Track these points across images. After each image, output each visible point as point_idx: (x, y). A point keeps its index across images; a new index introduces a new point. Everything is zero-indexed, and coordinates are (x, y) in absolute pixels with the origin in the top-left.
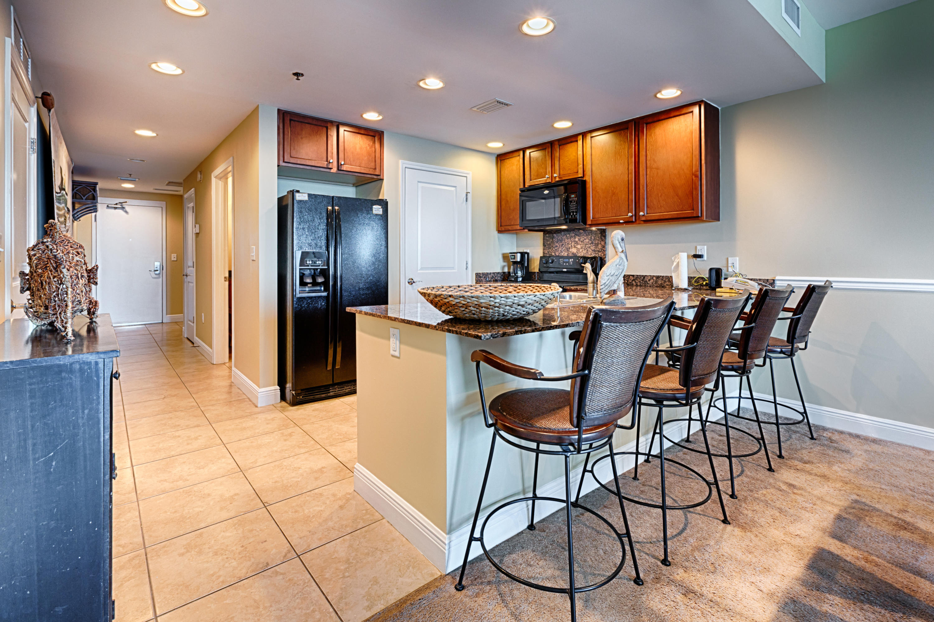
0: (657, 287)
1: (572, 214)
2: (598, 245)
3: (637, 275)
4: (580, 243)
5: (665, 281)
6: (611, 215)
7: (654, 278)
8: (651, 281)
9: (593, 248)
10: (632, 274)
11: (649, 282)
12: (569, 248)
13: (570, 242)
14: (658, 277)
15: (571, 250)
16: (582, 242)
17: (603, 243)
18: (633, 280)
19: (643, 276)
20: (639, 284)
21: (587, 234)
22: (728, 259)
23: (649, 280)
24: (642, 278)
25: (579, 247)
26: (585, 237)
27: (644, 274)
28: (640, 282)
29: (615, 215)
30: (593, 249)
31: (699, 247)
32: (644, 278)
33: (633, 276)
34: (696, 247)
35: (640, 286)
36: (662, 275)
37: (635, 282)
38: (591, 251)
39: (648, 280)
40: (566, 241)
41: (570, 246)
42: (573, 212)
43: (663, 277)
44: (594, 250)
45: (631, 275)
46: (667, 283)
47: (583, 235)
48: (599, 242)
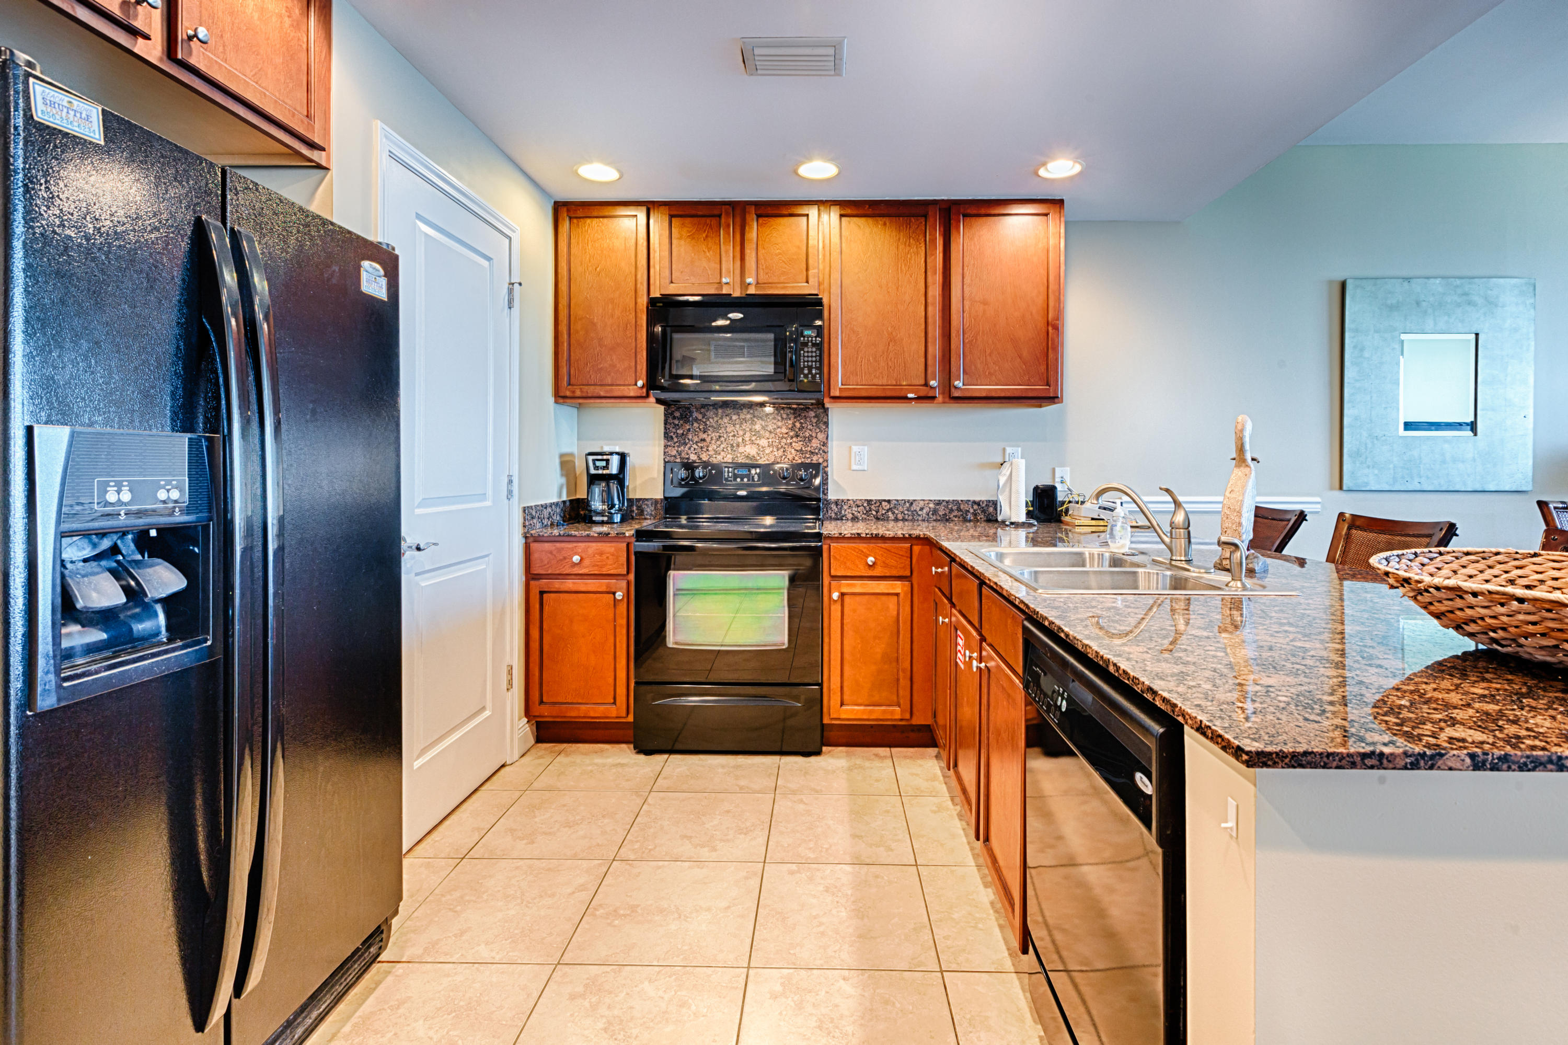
0: (936, 520)
1: (806, 371)
2: (810, 441)
3: (897, 501)
4: (767, 434)
5: (951, 511)
6: (885, 382)
7: (932, 505)
8: (924, 511)
9: (798, 446)
10: (887, 498)
11: (920, 513)
12: (738, 446)
13: (741, 433)
14: (939, 503)
15: (741, 449)
16: (770, 432)
17: (821, 436)
18: (888, 511)
19: (908, 501)
20: (900, 517)
21: (785, 416)
22: (1054, 471)
23: (922, 509)
24: (908, 505)
25: (764, 442)
26: (780, 424)
27: (911, 498)
28: (902, 512)
29: (895, 383)
30: (799, 448)
31: (1008, 450)
32: (912, 504)
33: (889, 501)
34: (1004, 450)
35: (904, 520)
36: (947, 499)
37: (893, 513)
38: (793, 451)
39: (918, 509)
40: (728, 430)
41: (740, 440)
42: (810, 368)
43: (948, 502)
44: (801, 450)
45: (885, 501)
46: (956, 513)
47: (774, 418)
48: (814, 435)
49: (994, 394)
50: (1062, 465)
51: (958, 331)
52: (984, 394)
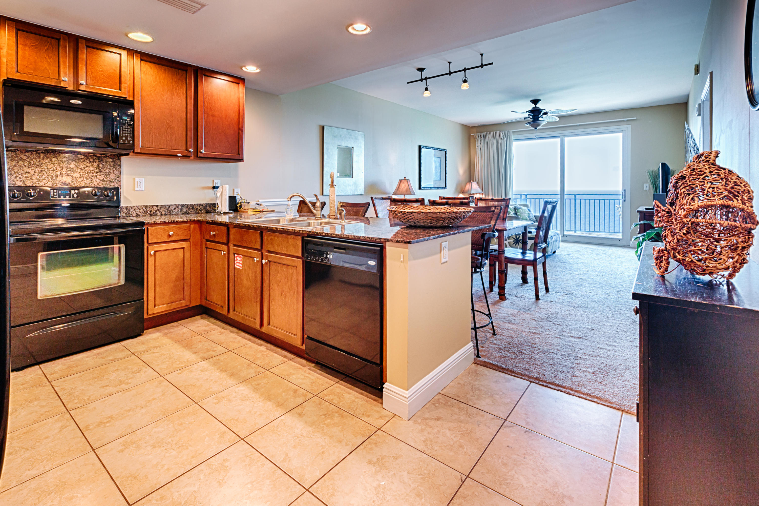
0: (182, 214)
1: (124, 138)
2: (109, 175)
3: (162, 205)
4: (79, 170)
5: (190, 209)
6: (165, 147)
7: (180, 207)
8: (176, 210)
9: (102, 177)
10: (156, 205)
11: (174, 211)
12: (57, 176)
13: (59, 169)
14: (183, 206)
15: (59, 179)
16: (81, 169)
17: (117, 172)
18: (157, 211)
19: (168, 205)
20: (163, 213)
21: (92, 160)
22: (234, 190)
23: (175, 209)
24: (167, 207)
25: (76, 175)
26: (88, 165)
27: (169, 204)
28: (164, 211)
29: (170, 148)
30: (102, 179)
31: (215, 181)
32: (169, 207)
33: (157, 206)
34: (213, 181)
35: (165, 215)
36: (187, 203)
37: (160, 212)
38: (98, 180)
39: (173, 209)
40: (49, 167)
41: (59, 173)
42: (127, 137)
43: (188, 205)
44: (103, 180)
45: (155, 206)
46: (192, 210)
47: (84, 161)
48: (112, 171)
49: (217, 157)
50: (237, 187)
51: (202, 127)
52: (213, 157)
